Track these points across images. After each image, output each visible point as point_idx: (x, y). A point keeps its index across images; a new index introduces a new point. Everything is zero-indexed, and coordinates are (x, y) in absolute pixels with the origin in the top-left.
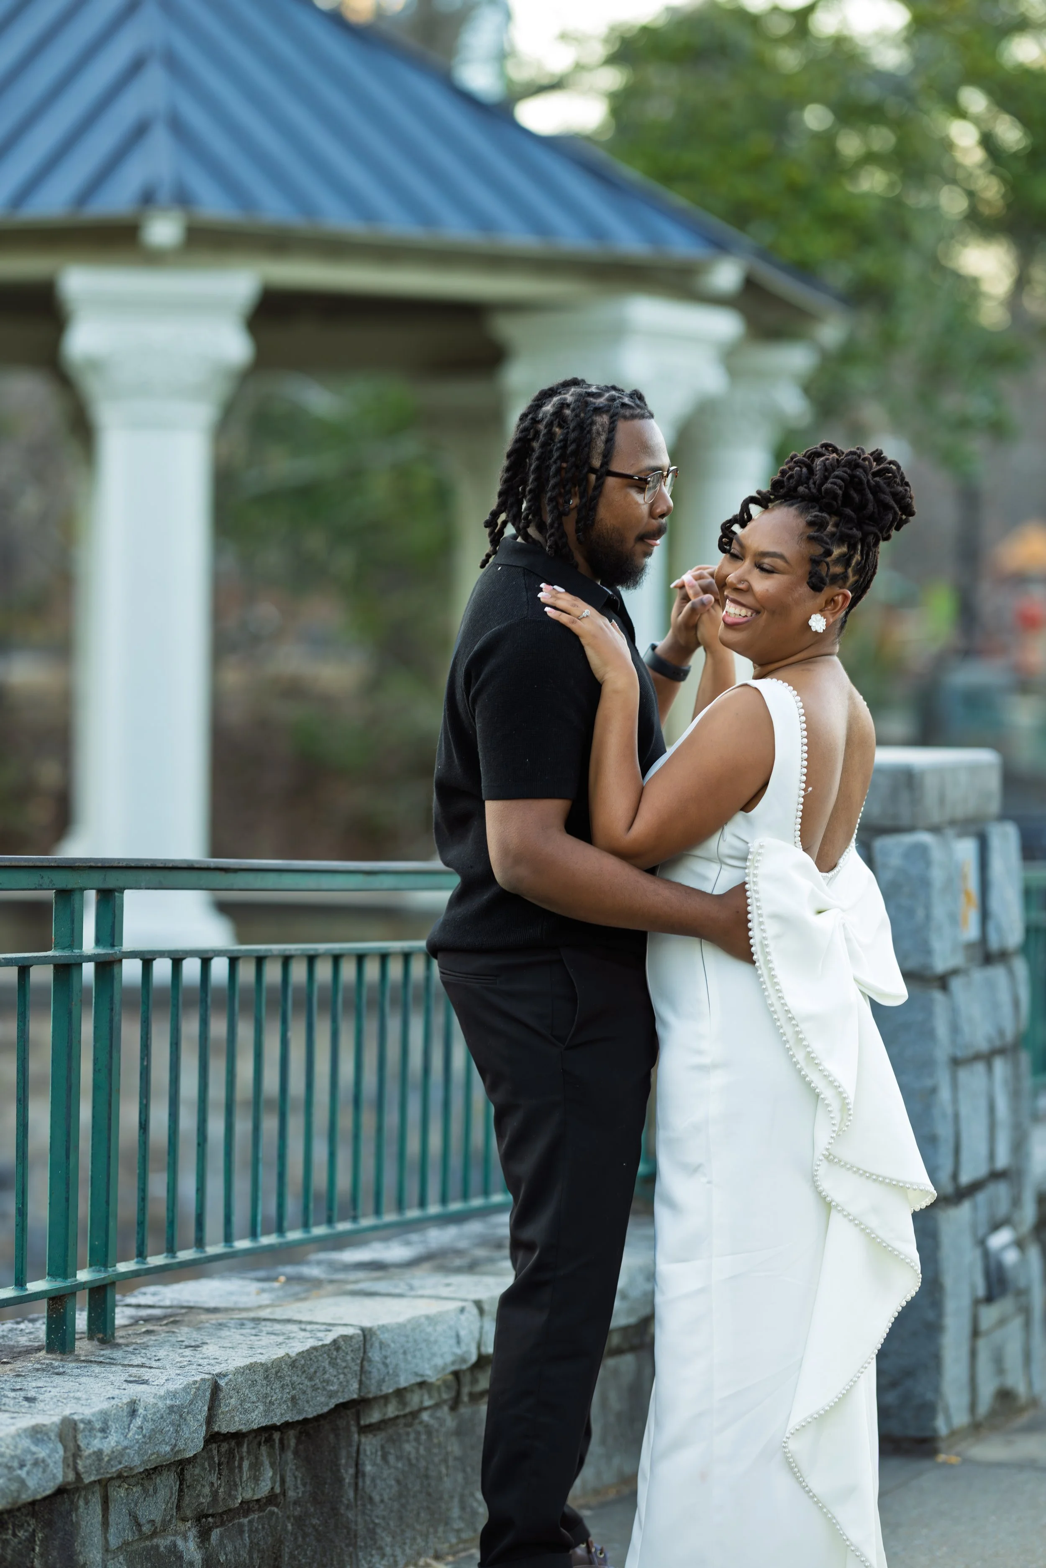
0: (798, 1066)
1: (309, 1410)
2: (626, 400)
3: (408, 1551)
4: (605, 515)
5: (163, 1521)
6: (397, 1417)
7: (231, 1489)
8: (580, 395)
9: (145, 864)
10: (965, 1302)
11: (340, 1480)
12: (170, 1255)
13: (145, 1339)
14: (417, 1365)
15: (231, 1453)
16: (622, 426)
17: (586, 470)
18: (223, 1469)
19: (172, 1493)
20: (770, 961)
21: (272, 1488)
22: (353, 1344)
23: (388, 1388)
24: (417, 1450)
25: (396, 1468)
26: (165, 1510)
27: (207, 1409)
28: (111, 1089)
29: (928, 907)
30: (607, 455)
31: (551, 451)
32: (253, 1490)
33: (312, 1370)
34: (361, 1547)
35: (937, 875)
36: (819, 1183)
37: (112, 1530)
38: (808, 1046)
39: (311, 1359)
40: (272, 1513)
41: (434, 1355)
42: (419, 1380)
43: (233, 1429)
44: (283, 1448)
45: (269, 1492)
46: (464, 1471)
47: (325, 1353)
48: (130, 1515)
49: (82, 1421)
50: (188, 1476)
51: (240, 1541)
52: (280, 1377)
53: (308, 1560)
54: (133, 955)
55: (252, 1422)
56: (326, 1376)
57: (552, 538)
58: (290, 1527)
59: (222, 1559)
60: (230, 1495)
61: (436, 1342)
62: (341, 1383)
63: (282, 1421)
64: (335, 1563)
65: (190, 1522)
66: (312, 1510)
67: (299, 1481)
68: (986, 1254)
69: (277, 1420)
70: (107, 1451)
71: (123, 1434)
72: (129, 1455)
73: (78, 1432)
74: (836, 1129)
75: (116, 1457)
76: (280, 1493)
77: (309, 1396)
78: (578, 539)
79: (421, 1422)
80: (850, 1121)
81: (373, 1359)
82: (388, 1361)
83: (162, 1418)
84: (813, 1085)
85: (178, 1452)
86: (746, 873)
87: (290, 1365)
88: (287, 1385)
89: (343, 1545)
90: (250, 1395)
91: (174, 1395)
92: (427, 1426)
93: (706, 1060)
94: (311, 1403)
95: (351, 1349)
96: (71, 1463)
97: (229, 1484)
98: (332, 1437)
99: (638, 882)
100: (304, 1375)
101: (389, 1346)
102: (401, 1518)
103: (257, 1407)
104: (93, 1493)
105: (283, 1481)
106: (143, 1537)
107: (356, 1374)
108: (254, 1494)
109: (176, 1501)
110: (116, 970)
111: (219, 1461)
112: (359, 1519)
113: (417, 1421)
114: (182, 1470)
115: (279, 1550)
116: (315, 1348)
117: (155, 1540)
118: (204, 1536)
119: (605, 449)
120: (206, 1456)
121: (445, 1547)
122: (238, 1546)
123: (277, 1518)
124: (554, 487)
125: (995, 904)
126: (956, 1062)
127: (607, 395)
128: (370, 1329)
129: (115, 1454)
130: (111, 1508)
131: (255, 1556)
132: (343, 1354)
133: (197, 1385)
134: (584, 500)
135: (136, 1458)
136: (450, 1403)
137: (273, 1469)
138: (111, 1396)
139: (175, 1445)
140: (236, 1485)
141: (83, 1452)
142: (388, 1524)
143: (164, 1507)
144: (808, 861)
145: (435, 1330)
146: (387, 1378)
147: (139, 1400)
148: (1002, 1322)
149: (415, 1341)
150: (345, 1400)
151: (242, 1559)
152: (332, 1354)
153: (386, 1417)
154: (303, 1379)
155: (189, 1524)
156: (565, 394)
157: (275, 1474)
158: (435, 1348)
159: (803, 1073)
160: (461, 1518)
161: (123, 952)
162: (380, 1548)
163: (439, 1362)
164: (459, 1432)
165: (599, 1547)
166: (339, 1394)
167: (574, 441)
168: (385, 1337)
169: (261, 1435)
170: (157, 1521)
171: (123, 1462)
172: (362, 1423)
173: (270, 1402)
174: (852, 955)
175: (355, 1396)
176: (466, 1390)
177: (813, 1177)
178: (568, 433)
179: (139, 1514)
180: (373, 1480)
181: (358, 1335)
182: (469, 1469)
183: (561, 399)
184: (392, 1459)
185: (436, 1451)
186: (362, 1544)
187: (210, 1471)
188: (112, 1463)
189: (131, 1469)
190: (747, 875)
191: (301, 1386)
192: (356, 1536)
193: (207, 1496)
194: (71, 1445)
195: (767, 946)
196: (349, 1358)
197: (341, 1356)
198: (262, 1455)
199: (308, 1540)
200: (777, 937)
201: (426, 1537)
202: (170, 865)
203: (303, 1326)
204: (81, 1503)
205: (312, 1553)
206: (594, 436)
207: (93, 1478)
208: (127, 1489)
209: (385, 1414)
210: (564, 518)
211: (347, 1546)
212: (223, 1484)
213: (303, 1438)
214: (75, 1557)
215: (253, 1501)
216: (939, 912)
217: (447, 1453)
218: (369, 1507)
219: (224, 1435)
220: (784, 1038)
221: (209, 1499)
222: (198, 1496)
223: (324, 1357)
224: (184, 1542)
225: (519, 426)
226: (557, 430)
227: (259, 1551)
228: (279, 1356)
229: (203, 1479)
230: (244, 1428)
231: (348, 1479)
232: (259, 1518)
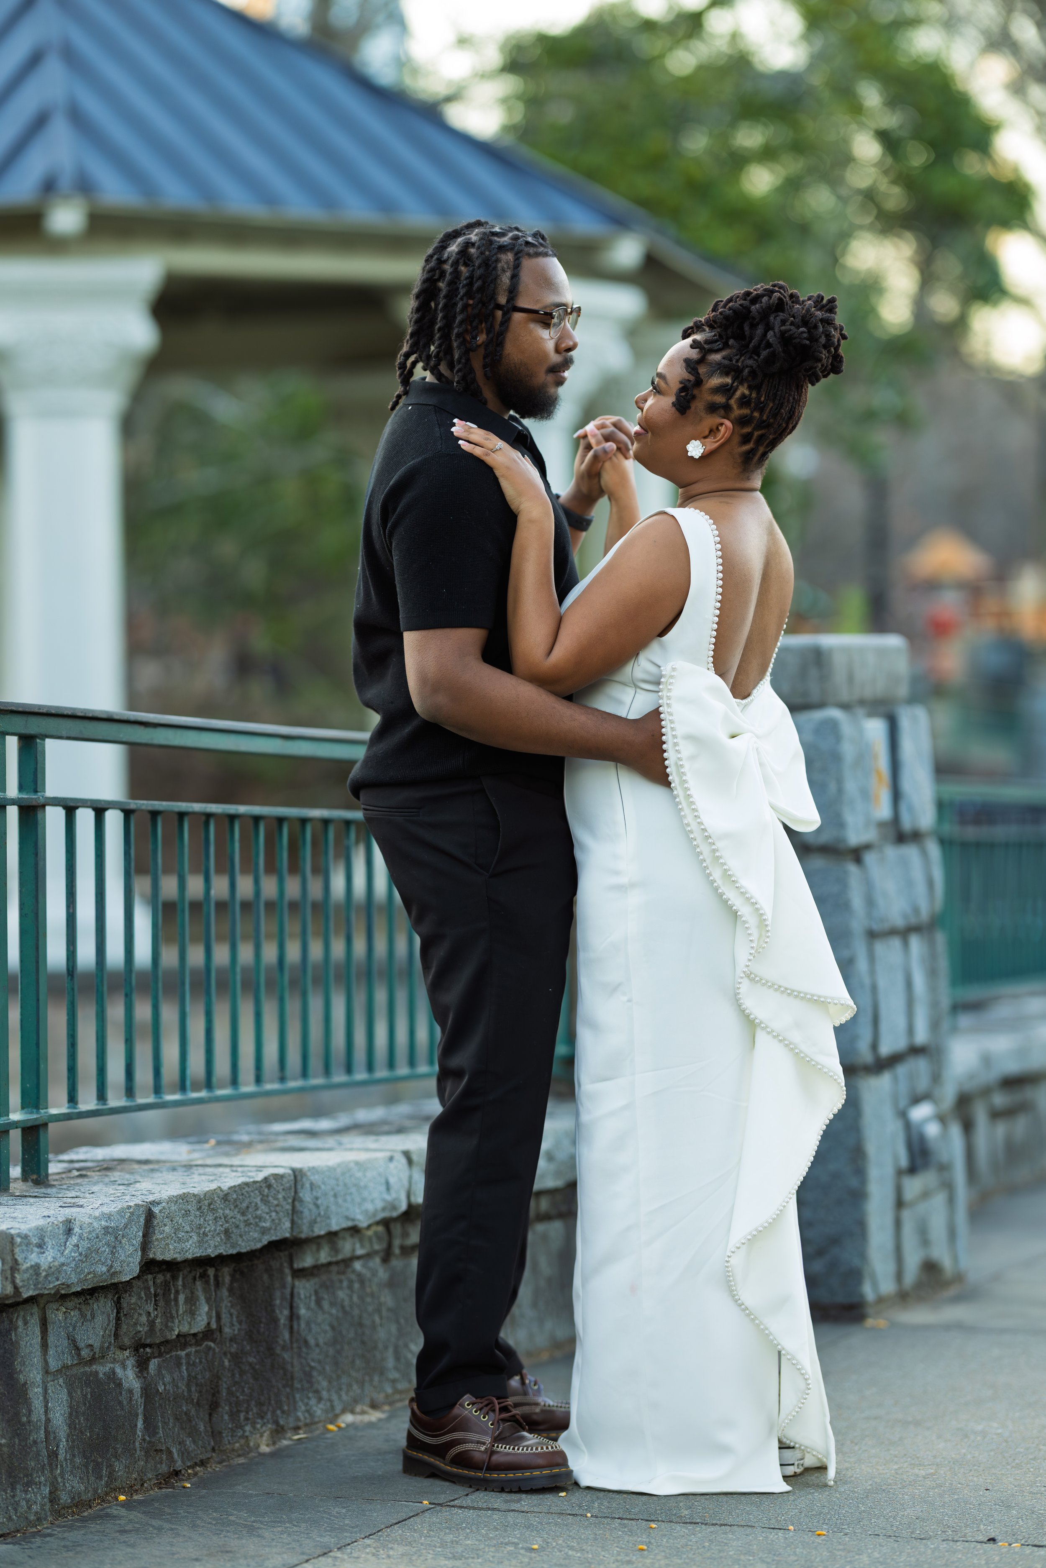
0: (715, 884)
1: (243, 1244)
2: (530, 239)
3: (344, 1397)
4: (512, 351)
5: (102, 1348)
6: (330, 1264)
7: (168, 1321)
8: (485, 233)
9: (65, 713)
10: (889, 1171)
11: (275, 1321)
12: (101, 1102)
13: (79, 1181)
14: (348, 1209)
15: (166, 1286)
16: (526, 263)
17: (491, 306)
18: (160, 1300)
19: (109, 1320)
20: (685, 781)
21: (209, 1324)
22: (283, 1183)
23: (320, 1230)
24: (351, 1297)
25: (331, 1315)
26: (103, 1336)
27: (141, 1235)
28: (38, 932)
29: (840, 781)
30: (513, 291)
31: (458, 289)
32: (190, 1324)
33: (244, 1205)
34: (298, 1389)
35: (848, 750)
36: (741, 1001)
37: (51, 1352)
38: (725, 864)
39: (243, 1194)
40: (209, 1348)
41: (364, 1200)
42: (350, 1224)
43: (168, 1257)
44: (218, 1285)
45: (205, 1327)
46: (397, 1322)
47: (257, 1189)
48: (69, 1339)
49: (19, 1235)
50: (125, 1305)
51: (177, 1373)
52: (213, 1209)
53: (246, 1398)
54: (56, 802)
55: (187, 1251)
56: (259, 1212)
57: (460, 374)
58: (227, 1363)
59: (161, 1389)
60: (167, 1326)
61: (366, 1187)
62: (273, 1220)
63: (216, 1254)
64: (273, 1402)
65: (128, 1351)
66: (248, 1348)
67: (235, 1319)
68: (908, 1125)
69: (212, 1252)
70: (44, 1266)
71: (59, 1251)
72: (66, 1271)
73: (15, 1246)
74: (754, 945)
75: (53, 1273)
76: (216, 1329)
77: (242, 1230)
78: (485, 375)
79: (354, 1271)
80: (768, 937)
81: (304, 1199)
82: (319, 1202)
83: (97, 1237)
84: (730, 902)
85: (115, 1273)
86: (659, 696)
87: (223, 1198)
88: (220, 1218)
89: (280, 1386)
90: (183, 1225)
91: (109, 1217)
92: (359, 1275)
93: (623, 880)
94: (244, 1238)
95: (282, 1187)
96: (9, 1276)
97: (166, 1316)
98: (265, 1277)
99: (554, 708)
100: (237, 1210)
101: (319, 1187)
102: (336, 1364)
103: (191, 1237)
104: (32, 1314)
105: (219, 1317)
106: (82, 1362)
107: (288, 1214)
108: (190, 1328)
109: (114, 1329)
110: (40, 815)
111: (155, 1292)
112: (295, 1362)
113: (349, 1270)
114: (119, 1298)
115: (217, 1386)
116: (247, 1184)
117: (94, 1367)
118: (142, 1365)
119: (510, 285)
120: (142, 1286)
121: (380, 1397)
122: (176, 1378)
123: (214, 1353)
124: (461, 323)
125: (906, 785)
126: (872, 935)
127: (510, 234)
128: (301, 1170)
129: (52, 1270)
130: (49, 1330)
131: (193, 1389)
132: (274, 1192)
133: (131, 1210)
134: (491, 335)
135: (73, 1276)
136: (382, 1254)
137: (208, 1304)
138: (46, 1215)
139: (111, 1266)
140: (172, 1317)
141: (20, 1266)
142: (324, 1369)
143: (101, 1333)
144: (722, 686)
145: (365, 1176)
146: (318, 1219)
147: (75, 1220)
148: (926, 1195)
149: (345, 1185)
150: (277, 1238)
151: (180, 1391)
152: (264, 1191)
153: (320, 1262)
154: (236, 1213)
155: (127, 1353)
156: (469, 234)
157: (210, 1309)
158: (365, 1194)
159: (720, 891)
160: (396, 1368)
161: (46, 798)
162: (317, 1392)
163: (370, 1207)
164: (392, 1284)
165: (533, 1379)
166: (272, 1232)
167: (480, 278)
168: (315, 1178)
169: (196, 1270)
170: (95, 1346)
171: (61, 1278)
172: (296, 1266)
173: (204, 1233)
174: (767, 780)
175: (288, 1235)
176: (397, 1242)
177: (736, 995)
178: (474, 270)
179: (78, 1337)
180: (308, 1324)
181: (289, 1175)
182: (402, 1321)
183: (466, 239)
184: (326, 1305)
185: (369, 1300)
186: (299, 1386)
187: (146, 1300)
188: (49, 1279)
189: (68, 1286)
190: (661, 698)
191: (234, 1220)
192: (292, 1378)
193: (144, 1325)
194: (9, 1258)
195: (682, 766)
196: (280, 1196)
197: (272, 1194)
198: (197, 1290)
199: (245, 1377)
200: (692, 758)
201: (362, 1384)
202: (90, 715)
203: (234, 1169)
204: (20, 1323)
205: (249, 1391)
206: (499, 273)
207: (31, 1293)
208: (65, 1313)
209: (317, 1260)
210: (471, 354)
211: (284, 1386)
212: (160, 1315)
213: (237, 1276)
214: (16, 1376)
215: (189, 1335)
216: (851, 786)
217: (380, 1304)
218: (304, 1350)
219: (159, 1262)
220: (701, 857)
221: (146, 1329)
222: (136, 1324)
223: (255, 1194)
224: (122, 1370)
225: (425, 267)
226: (463, 268)
227: (197, 1385)
228: (212, 1189)
229: (140, 1307)
230: (179, 1258)
231: (283, 1320)
232: (196, 1351)
